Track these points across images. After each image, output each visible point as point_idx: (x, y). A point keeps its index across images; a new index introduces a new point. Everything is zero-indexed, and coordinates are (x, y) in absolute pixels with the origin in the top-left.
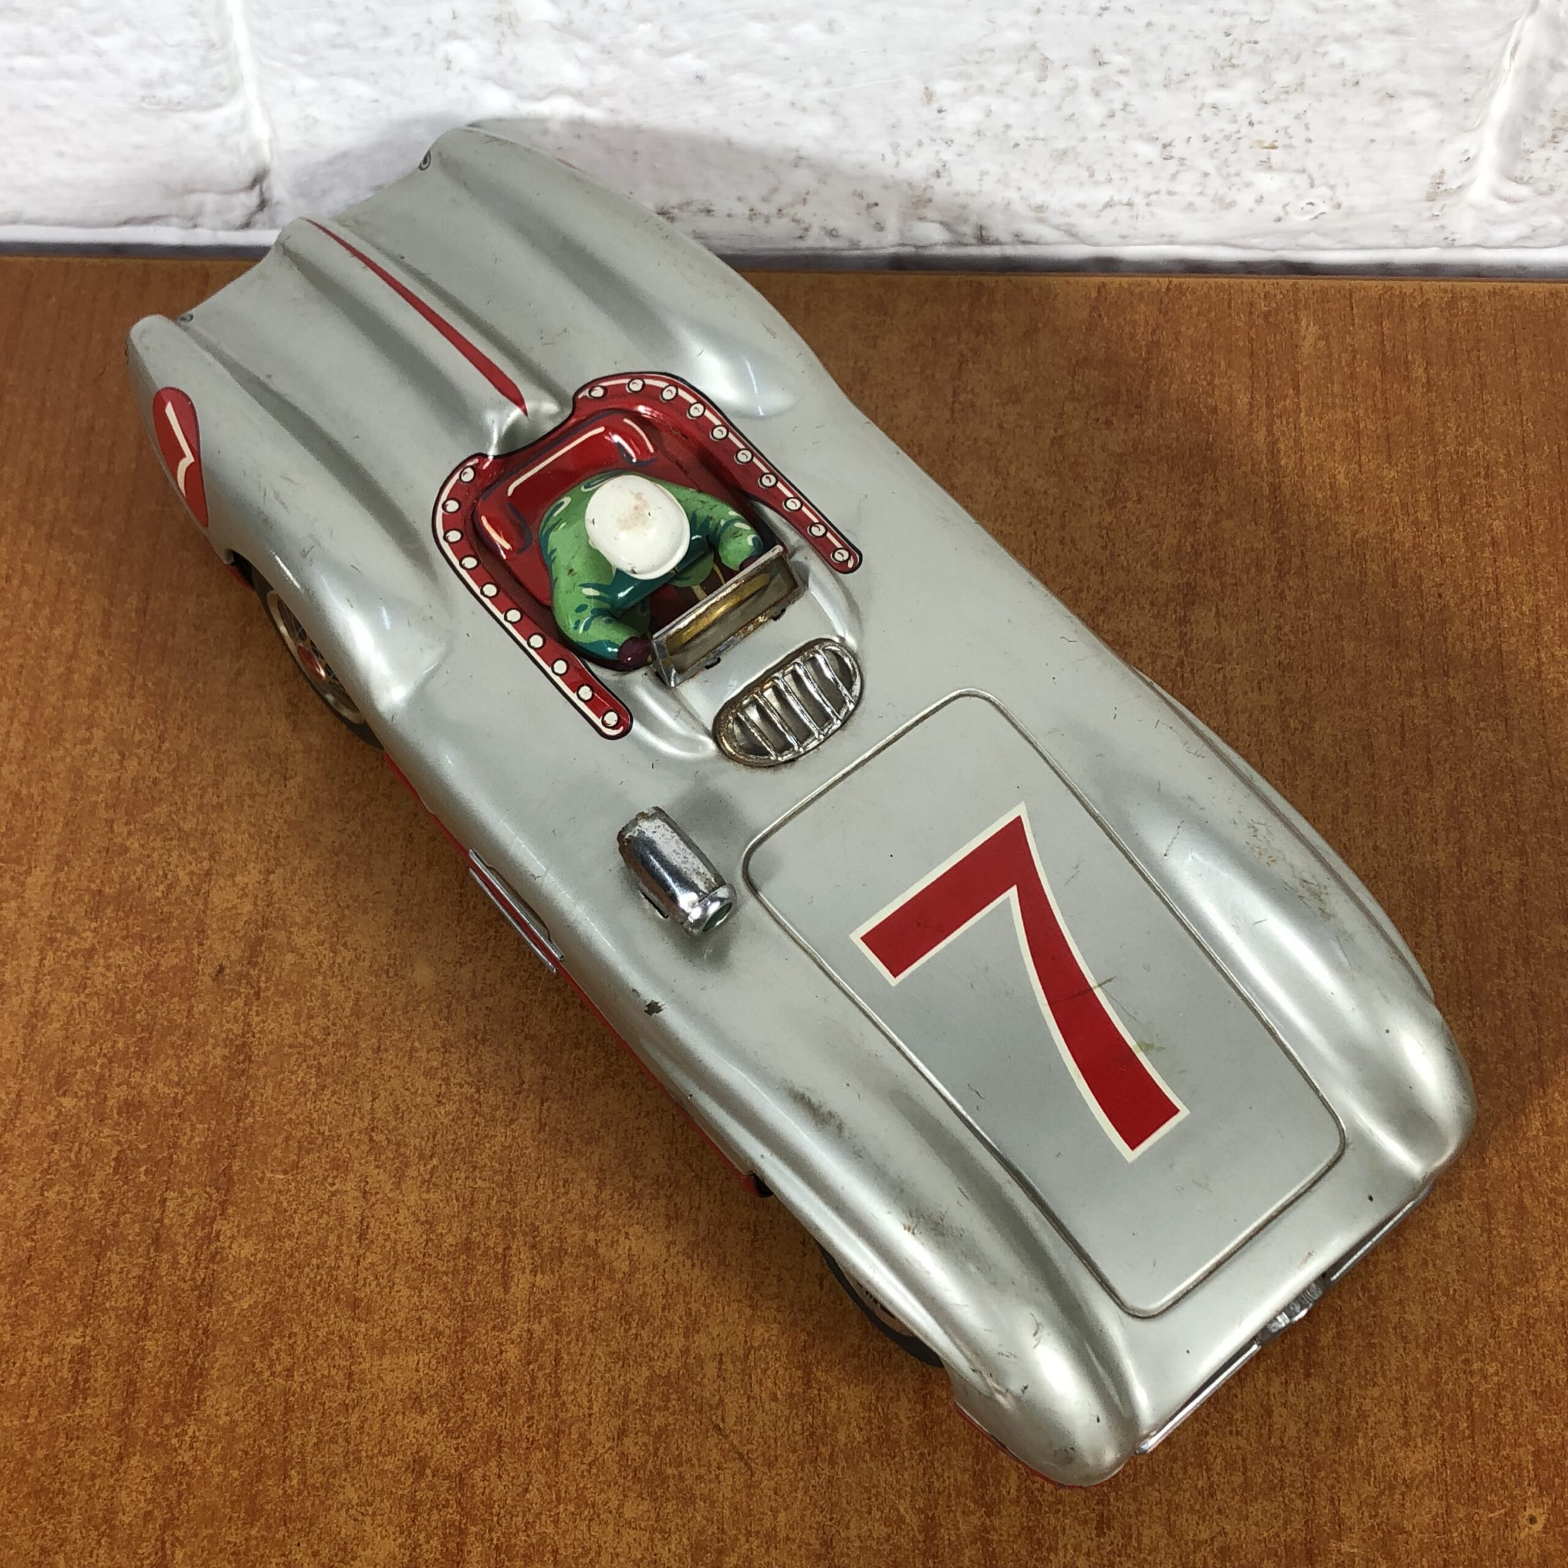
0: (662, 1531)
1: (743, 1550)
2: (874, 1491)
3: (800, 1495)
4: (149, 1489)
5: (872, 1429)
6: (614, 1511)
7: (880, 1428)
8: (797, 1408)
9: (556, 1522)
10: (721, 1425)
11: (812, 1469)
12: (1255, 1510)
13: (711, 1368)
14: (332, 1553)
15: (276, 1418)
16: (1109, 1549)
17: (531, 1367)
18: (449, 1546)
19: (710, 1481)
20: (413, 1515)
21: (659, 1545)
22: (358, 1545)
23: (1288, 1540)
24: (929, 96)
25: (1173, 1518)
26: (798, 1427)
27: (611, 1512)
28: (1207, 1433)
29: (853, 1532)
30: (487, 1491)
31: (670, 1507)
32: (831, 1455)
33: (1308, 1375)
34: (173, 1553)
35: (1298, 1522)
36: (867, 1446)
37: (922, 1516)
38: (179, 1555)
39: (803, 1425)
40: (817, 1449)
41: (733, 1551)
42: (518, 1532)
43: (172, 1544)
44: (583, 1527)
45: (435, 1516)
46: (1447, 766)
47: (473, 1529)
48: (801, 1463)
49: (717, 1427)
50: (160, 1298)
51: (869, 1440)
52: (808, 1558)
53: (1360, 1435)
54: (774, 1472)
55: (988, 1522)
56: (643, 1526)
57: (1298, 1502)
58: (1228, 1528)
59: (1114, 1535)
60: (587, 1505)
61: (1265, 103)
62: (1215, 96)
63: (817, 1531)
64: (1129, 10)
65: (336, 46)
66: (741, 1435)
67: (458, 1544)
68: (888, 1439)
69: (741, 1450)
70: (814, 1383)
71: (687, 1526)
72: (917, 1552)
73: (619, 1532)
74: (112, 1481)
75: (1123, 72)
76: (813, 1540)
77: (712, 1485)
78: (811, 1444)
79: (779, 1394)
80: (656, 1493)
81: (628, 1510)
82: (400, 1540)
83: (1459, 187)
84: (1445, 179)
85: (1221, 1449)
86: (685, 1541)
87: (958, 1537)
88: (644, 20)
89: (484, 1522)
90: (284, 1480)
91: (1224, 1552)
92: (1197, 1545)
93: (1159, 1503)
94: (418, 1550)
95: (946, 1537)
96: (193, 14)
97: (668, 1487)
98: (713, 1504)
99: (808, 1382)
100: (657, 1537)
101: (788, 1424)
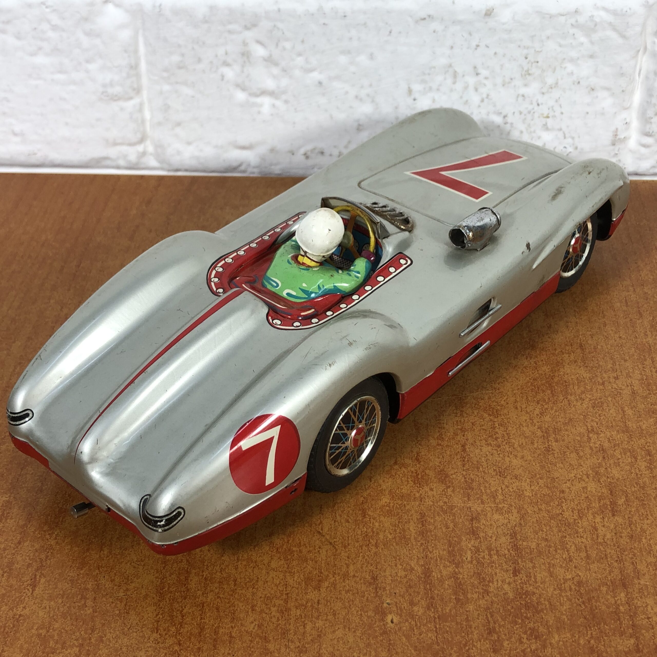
0: (290, 572)
1: (331, 580)
2: (398, 558)
3: (360, 558)
4: (32, 554)
5: (396, 534)
6: (266, 564)
7: (400, 533)
8: (359, 525)
9: (236, 569)
10: (321, 532)
11: (366, 549)
12: (594, 567)
14: (121, 580)
15: (99, 528)
16: (520, 582)
18: (181, 578)
19: (315, 553)
20: (164, 565)
21: (288, 578)
22: (134, 577)
23: (612, 579)
24: (410, 91)
25: (552, 569)
26: (359, 532)
27: (264, 565)
28: (566, 537)
29: (388, 573)
30: (202, 556)
31: (295, 563)
32: (376, 543)
33: (613, 515)
34: (40, 580)
35: (616, 572)
36: (394, 540)
37: (423, 568)
38: (43, 580)
39: (362, 532)
40: (369, 541)
41: (326, 580)
42: (217, 572)
43: (40, 576)
44: (250, 570)
46: (648, 312)
47: (194, 571)
48: (361, 547)
49: (319, 532)
50: (49, 483)
51: (395, 538)
52: (365, 584)
53: (643, 538)
54: (347, 550)
55: (456, 570)
56: (280, 570)
57: (616, 564)
58: (580, 574)
59: (522, 576)
60: (252, 562)
61: (543, 93)
62: (523, 91)
63: (370, 573)
64: (487, 47)
65: (180, 68)
66: (331, 535)
67: (186, 577)
68: (405, 538)
69: (331, 541)
70: (367, 516)
71: (303, 571)
72: (421, 582)
73: (268, 573)
74: (14, 551)
75: (486, 78)
76: (367, 577)
77: (316, 555)
78: (366, 539)
79: (350, 520)
80: (287, 557)
81: (274, 564)
82: (156, 575)
83: (624, 138)
84: (618, 133)
85: (574, 543)
86: (302, 576)
87: (442, 576)
88: (300, 55)
89: (199, 568)
90: (100, 552)
91: (580, 583)
92: (566, 580)
93: (544, 564)
94: (165, 579)
95: (436, 576)
96: (126, 51)
97: (294, 555)
98: (316, 562)
99: (364, 515)
100: (287, 575)
101: (354, 531)
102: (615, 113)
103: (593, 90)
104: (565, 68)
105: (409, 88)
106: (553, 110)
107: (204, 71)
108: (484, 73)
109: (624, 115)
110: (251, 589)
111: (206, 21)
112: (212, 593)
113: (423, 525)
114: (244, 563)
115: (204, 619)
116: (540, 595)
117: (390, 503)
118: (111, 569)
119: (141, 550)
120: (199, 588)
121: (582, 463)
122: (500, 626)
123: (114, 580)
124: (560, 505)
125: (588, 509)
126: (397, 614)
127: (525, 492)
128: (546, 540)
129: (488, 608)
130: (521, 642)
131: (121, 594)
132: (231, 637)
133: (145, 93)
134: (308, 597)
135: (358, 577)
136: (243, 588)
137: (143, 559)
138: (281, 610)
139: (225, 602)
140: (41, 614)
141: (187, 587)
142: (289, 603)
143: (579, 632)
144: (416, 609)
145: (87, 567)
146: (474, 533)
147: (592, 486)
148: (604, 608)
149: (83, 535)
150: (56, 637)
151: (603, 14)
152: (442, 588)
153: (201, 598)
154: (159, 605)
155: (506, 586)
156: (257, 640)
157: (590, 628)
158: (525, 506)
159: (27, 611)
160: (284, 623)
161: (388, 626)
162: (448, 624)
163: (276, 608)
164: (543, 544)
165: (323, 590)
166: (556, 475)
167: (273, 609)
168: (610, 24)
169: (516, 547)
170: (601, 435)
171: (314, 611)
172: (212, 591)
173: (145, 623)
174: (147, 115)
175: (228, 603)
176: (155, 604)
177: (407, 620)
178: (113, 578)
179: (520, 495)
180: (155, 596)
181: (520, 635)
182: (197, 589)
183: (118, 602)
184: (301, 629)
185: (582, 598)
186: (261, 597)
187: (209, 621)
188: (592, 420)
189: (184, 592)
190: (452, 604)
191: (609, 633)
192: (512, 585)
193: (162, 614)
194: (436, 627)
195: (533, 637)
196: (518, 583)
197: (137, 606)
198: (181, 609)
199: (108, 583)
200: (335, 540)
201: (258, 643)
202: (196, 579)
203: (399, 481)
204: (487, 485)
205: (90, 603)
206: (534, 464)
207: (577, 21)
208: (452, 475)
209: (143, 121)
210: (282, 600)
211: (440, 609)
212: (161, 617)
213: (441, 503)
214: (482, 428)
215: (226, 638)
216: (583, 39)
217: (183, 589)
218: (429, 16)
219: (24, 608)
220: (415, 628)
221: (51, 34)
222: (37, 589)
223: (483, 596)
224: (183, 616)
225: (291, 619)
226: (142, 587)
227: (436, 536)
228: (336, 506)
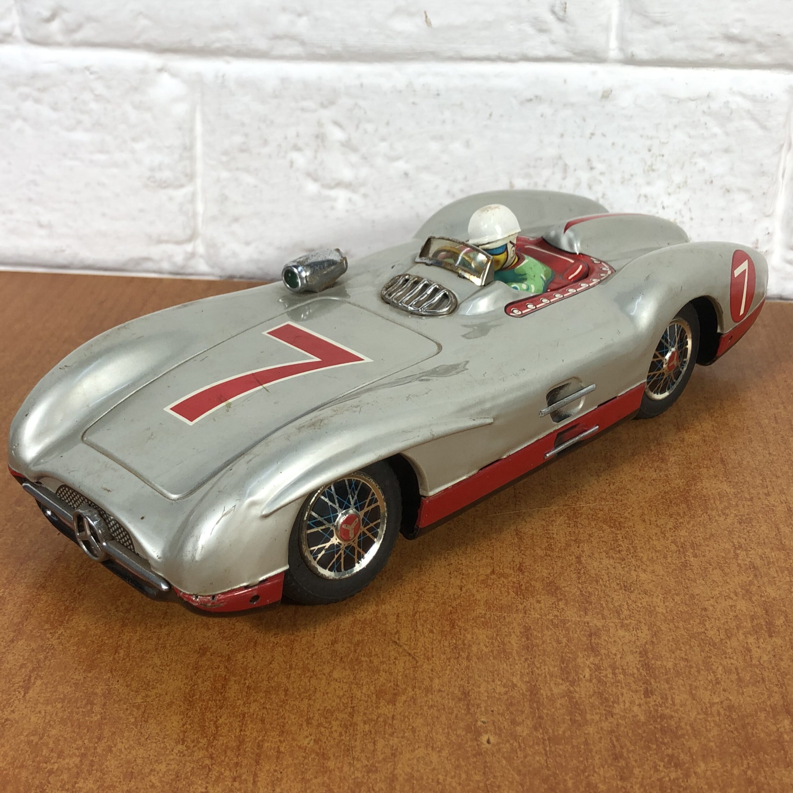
0: (357, 684)
1: (410, 694)
2: (496, 673)
3: (448, 672)
4: (27, 655)
5: (494, 647)
7: (499, 647)
8: (446, 636)
9: (288, 678)
10: (398, 642)
11: (456, 662)
12: (749, 690)
13: (392, 619)
14: (140, 685)
15: (115, 629)
16: (653, 703)
17: (279, 614)
18: (217, 685)
19: (389, 664)
20: (195, 671)
21: (355, 689)
22: (157, 683)
23: (772, 704)
25: (694, 692)
26: (446, 644)
27: (325, 675)
28: (710, 657)
29: (482, 689)
30: (245, 663)
31: (363, 674)
32: (468, 657)
33: (770, 636)
34: (35, 682)
35: (777, 697)
36: (491, 654)
37: (529, 684)
38: (39, 682)
39: (450, 644)
40: (459, 653)
41: (404, 694)
42: (263, 680)
43: (35, 678)
44: (306, 680)
45: (210, 672)
47: (233, 678)
48: (449, 659)
49: (395, 642)
50: (55, 580)
51: (492, 651)
52: (453, 699)
54: (431, 662)
55: (572, 689)
56: (345, 681)
57: (776, 689)
58: (731, 698)
59: (656, 698)
60: (309, 671)
61: (669, 194)
62: (646, 190)
63: (459, 688)
64: (604, 135)
65: (242, 151)
66: (410, 645)
67: (223, 685)
68: (504, 651)
69: (410, 652)
70: (456, 627)
71: (374, 683)
72: (525, 700)
73: (329, 683)
74: (4, 650)
75: (602, 174)
76: (456, 692)
77: (391, 666)
78: (455, 651)
79: (434, 630)
80: (354, 668)
81: (336, 675)
82: (185, 681)
83: (766, 251)
84: (759, 245)
85: (721, 664)
86: (372, 688)
87: (552, 694)
88: (383, 139)
89: (241, 676)
90: (115, 654)
91: (731, 708)
92: (712, 704)
93: (684, 685)
94: (196, 686)
95: (544, 694)
96: (180, 129)
97: (362, 665)
98: (391, 674)
99: (453, 626)
100: (353, 686)
101: (440, 643)
102: (755, 220)
103: (728, 191)
104: (696, 164)
105: (511, 183)
106: (681, 214)
107: (270, 156)
108: (600, 167)
109: (765, 223)
110: (306, 701)
111: (276, 95)
112: (256, 703)
113: (528, 639)
114: (299, 672)
115: (245, 731)
116: (680, 719)
117: (485, 614)
118: (128, 673)
119: (167, 654)
120: (240, 697)
121: (728, 580)
122: (629, 751)
123: (130, 685)
124: (702, 623)
125: (737, 628)
126: (495, 734)
127: (657, 608)
128: (687, 660)
129: (612, 731)
130: (657, 770)
131: (139, 700)
132: (279, 752)
133: (199, 181)
134: (380, 711)
135: (444, 692)
136: (297, 698)
137: (169, 663)
138: (345, 724)
139: (273, 714)
140: (33, 719)
141: (224, 695)
142: (355, 716)
143: (732, 761)
144: (519, 729)
145: (97, 670)
146: (593, 649)
147: (742, 605)
148: (762, 735)
149: (94, 636)
150: (51, 745)
151: (739, 99)
152: (553, 708)
153: (241, 708)
154: (187, 714)
155: (636, 709)
156: (313, 756)
157: (746, 757)
158: (658, 624)
159: (16, 716)
160: (348, 739)
161: (483, 746)
162: (561, 747)
163: (338, 723)
164: (682, 664)
165: (399, 705)
166: (697, 591)
167: (333, 723)
168: (748, 112)
169: (647, 666)
170: (751, 552)
171: (387, 727)
172: (255, 701)
173: (167, 733)
174: (200, 207)
175: (277, 714)
176: (182, 713)
177: (508, 741)
178: (129, 683)
179: (651, 611)
180: (182, 704)
181: (655, 762)
182: (236, 698)
183: (135, 709)
184: (370, 747)
185: (734, 724)
186: (319, 710)
187: (251, 734)
188: (739, 537)
189: (220, 700)
190: (566, 725)
191: (770, 763)
192: (643, 707)
193: (190, 724)
194: (545, 750)
195: (673, 764)
196: (650, 705)
197: (159, 714)
198: (215, 719)
199: (123, 688)
200: (415, 651)
201: (313, 760)
202: (236, 688)
203: (497, 592)
204: (609, 599)
205: (97, 709)
206: (668, 579)
207: (709, 108)
208: (564, 587)
209: (195, 215)
210: (346, 713)
211: (551, 731)
212: (189, 727)
213: (550, 617)
214: (602, 539)
215: (272, 753)
216: (717, 130)
217: (220, 697)
218: (536, 97)
219: (13, 712)
220: (518, 750)
221: (93, 106)
222: (31, 691)
223: (606, 719)
224: (217, 727)
225: (357, 735)
226: (166, 694)
227: (544, 651)
228: (417, 615)
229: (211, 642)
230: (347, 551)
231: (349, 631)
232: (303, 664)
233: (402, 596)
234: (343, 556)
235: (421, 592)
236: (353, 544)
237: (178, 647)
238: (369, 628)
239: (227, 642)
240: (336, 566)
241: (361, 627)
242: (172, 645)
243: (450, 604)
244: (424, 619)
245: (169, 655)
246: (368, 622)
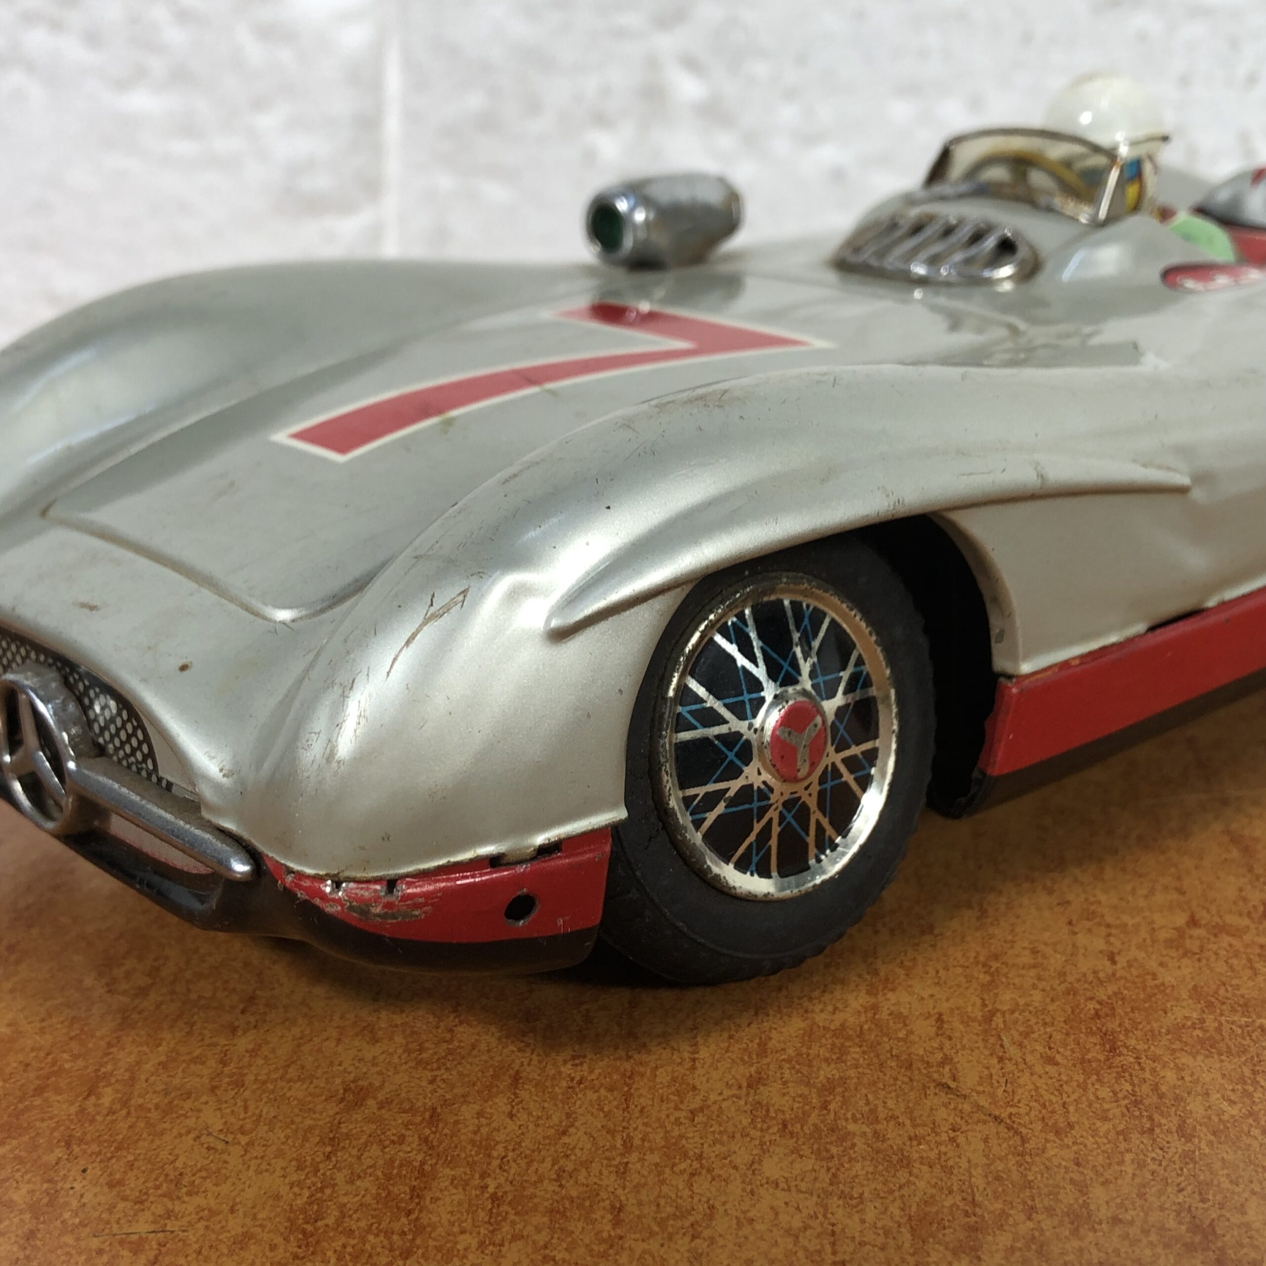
0: (842, 1196)
1: (1023, 1229)
3: (1129, 1169)
6: (742, 1167)
8: (1098, 1074)
9: (621, 1174)
10: (953, 1085)
11: (1146, 1142)
13: (924, 1028)
14: (150, 1184)
15: (98, 1033)
18: (395, 1189)
19: (938, 1143)
20: (329, 1149)
21: (840, 1213)
22: (205, 1178)
26: (1105, 1093)
27: (736, 1168)
30: (484, 1131)
31: (859, 1169)
32: (1181, 1129)
39: (1115, 1093)
40: (1151, 1118)
41: (1001, 1228)
42: (540, 1180)
44: (678, 1182)
45: (375, 1150)
47: (447, 1171)
48: (1122, 1133)
49: (945, 1086)
54: (1069, 1141)
56: (803, 1188)
60: (685, 1156)
63: (1178, 1213)
66: (993, 1095)
67: (413, 1189)
69: (997, 1113)
70: (1124, 1051)
71: (897, 1194)
73: (752, 1192)
76: (1171, 1224)
77: (943, 1149)
78: (1137, 1113)
79: (1058, 1058)
80: (828, 1151)
81: (771, 1168)
82: (294, 1177)
86: (895, 1210)
89: (471, 1165)
90: (85, 1099)
94: (328, 1191)
97: (853, 1145)
98: (948, 1171)
99: (1113, 1049)
100: (834, 1202)
101: (1085, 1089)
110: (683, 1243)
112: (520, 1244)
114: (655, 1158)
117: (1202, 1021)
118: (118, 1149)
119: (245, 1101)
120: (467, 1225)
123: (120, 1183)
131: (142, 1226)
135: (1131, 1223)
136: (652, 1234)
137: (248, 1126)
141: (417, 1219)
145: (26, 1138)
149: (32, 1050)
172: (516, 1238)
178: (118, 1176)
180: (278, 1240)
182: (456, 1229)
183: (125, 1253)
189: (403, 1234)
199: (97, 1189)
200: (1012, 1110)
202: (456, 1198)
203: (1221, 967)
217: (401, 1225)
226: (232, 1211)
228: (998, 1020)
229: (380, 1073)
230: (789, 817)
231: (799, 1055)
232: (665, 1138)
233: (942, 973)
234: (776, 830)
235: (995, 965)
236: (805, 798)
237: (280, 1084)
238: (858, 1050)
239: (429, 1074)
240: (755, 859)
241: (833, 1045)
242: (262, 1077)
243: (1088, 994)
244: (1021, 1029)
245: (252, 1105)
246: (850, 1033)
